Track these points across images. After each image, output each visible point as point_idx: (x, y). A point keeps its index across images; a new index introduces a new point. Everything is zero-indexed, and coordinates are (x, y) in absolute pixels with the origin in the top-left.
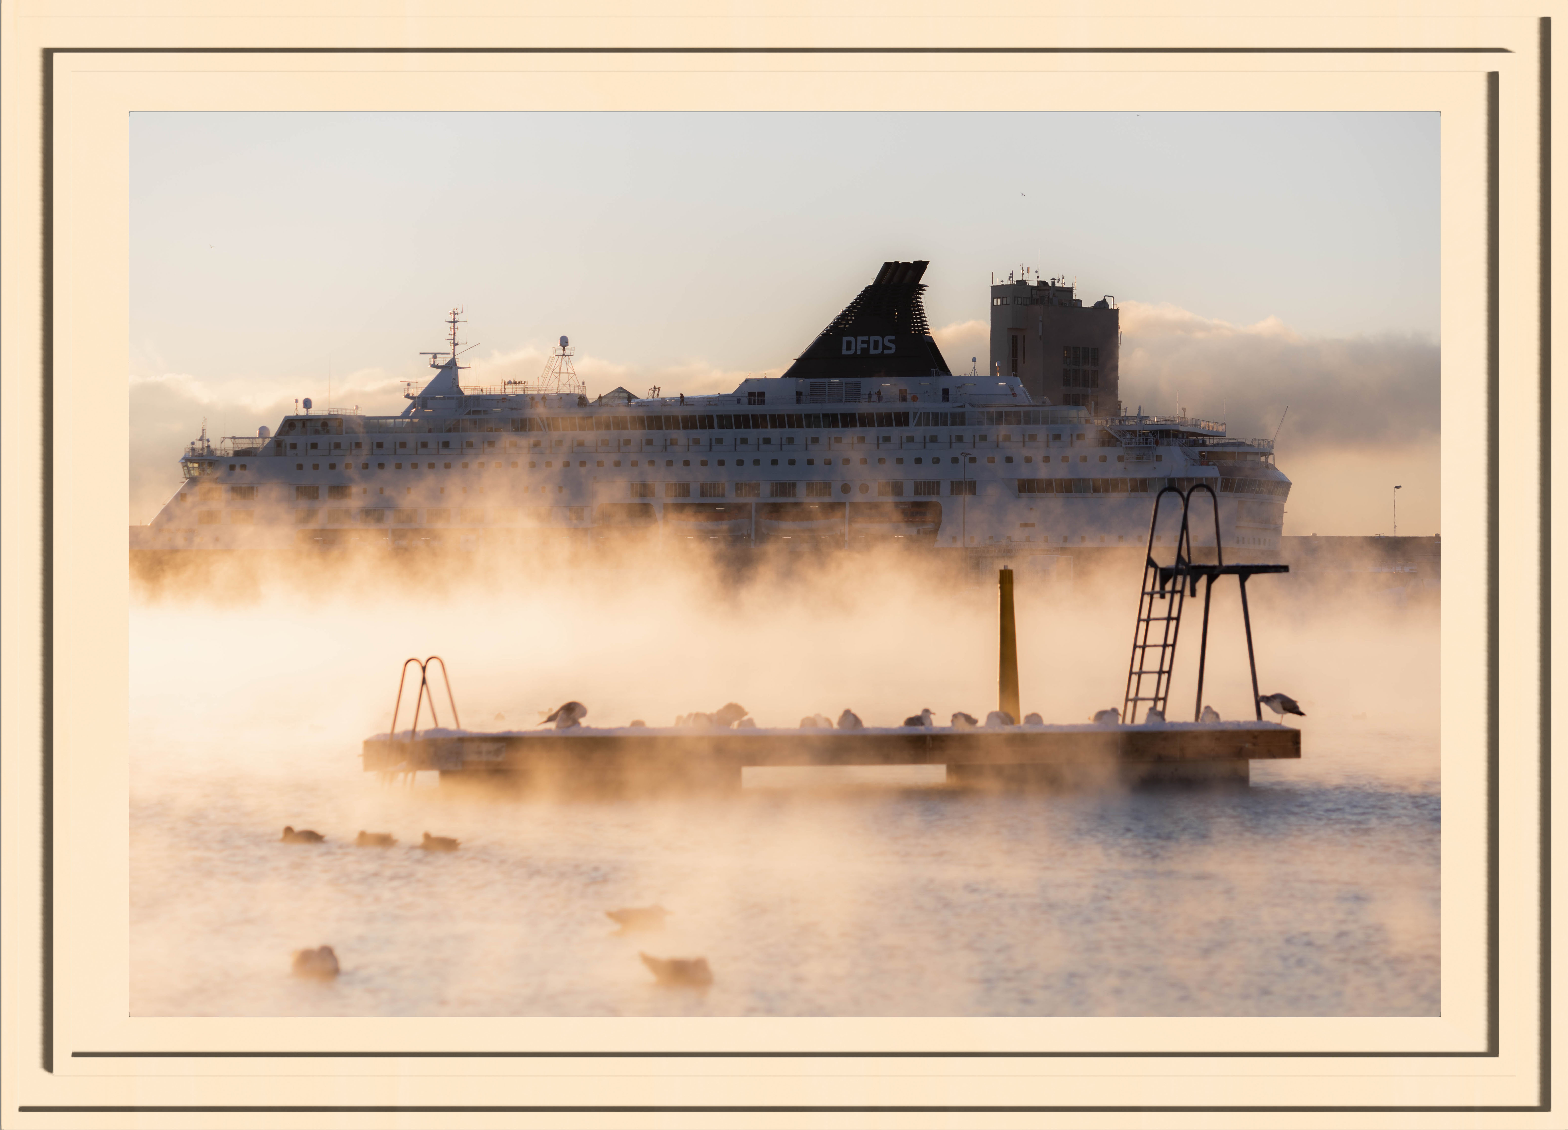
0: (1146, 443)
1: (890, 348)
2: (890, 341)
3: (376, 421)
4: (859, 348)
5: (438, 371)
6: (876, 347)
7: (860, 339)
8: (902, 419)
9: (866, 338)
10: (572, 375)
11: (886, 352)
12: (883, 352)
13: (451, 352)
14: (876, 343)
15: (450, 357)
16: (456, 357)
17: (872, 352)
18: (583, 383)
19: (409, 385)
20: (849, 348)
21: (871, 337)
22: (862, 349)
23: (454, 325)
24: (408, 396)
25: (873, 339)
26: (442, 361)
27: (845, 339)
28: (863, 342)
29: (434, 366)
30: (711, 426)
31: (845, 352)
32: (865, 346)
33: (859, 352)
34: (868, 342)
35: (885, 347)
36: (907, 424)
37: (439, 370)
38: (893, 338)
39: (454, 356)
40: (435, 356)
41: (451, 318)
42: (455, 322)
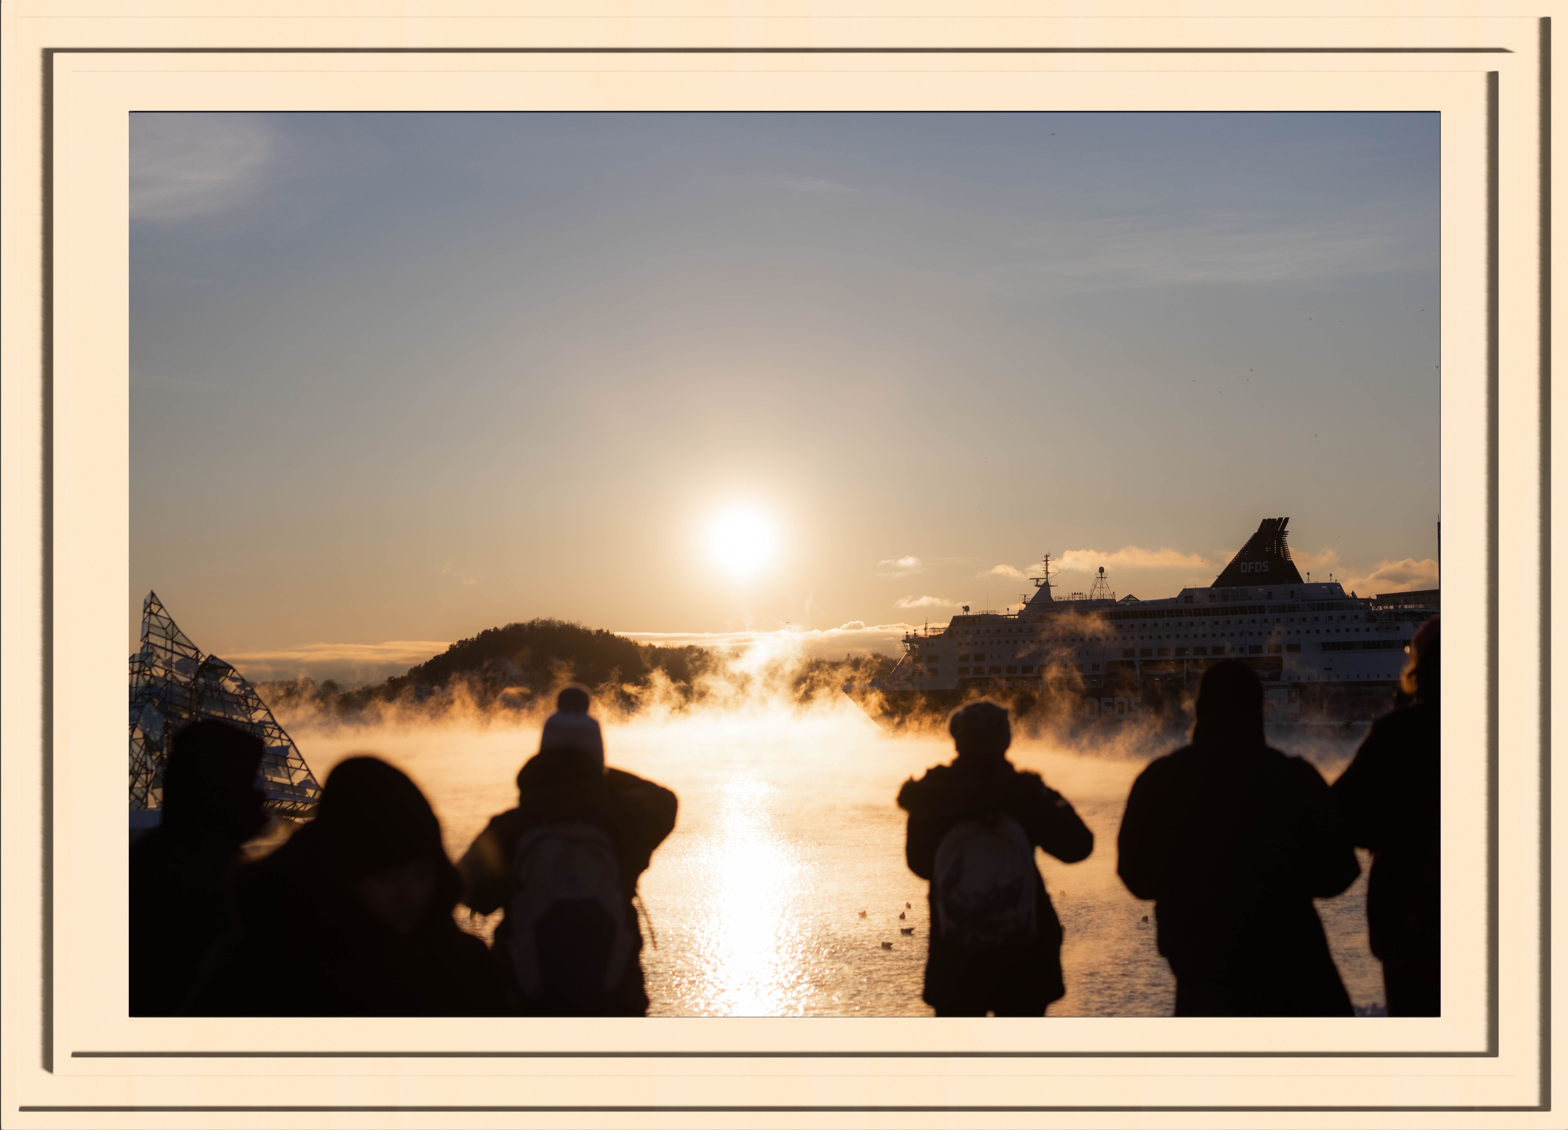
0: (1390, 620)
1: (1266, 568)
2: (1266, 564)
3: (1013, 617)
4: (1249, 568)
5: (1038, 589)
6: (1258, 568)
7: (1250, 563)
8: (1261, 609)
9: (1253, 563)
10: (1106, 589)
11: (1264, 570)
12: (1262, 571)
13: (1045, 577)
14: (1258, 565)
15: (1045, 580)
16: (1048, 580)
17: (1256, 571)
18: (1114, 593)
19: (1025, 596)
20: (1244, 569)
21: (1256, 562)
22: (1251, 569)
23: (1047, 563)
24: (1024, 603)
25: (1257, 563)
26: (1041, 582)
27: (1242, 564)
28: (1252, 565)
29: (1037, 586)
30: (1164, 616)
31: (1242, 571)
32: (1253, 567)
33: (1249, 571)
34: (1254, 565)
35: (1263, 568)
36: (1264, 612)
37: (1040, 588)
38: (1267, 562)
39: (1047, 579)
40: (1038, 580)
41: (1045, 559)
42: (1047, 561)
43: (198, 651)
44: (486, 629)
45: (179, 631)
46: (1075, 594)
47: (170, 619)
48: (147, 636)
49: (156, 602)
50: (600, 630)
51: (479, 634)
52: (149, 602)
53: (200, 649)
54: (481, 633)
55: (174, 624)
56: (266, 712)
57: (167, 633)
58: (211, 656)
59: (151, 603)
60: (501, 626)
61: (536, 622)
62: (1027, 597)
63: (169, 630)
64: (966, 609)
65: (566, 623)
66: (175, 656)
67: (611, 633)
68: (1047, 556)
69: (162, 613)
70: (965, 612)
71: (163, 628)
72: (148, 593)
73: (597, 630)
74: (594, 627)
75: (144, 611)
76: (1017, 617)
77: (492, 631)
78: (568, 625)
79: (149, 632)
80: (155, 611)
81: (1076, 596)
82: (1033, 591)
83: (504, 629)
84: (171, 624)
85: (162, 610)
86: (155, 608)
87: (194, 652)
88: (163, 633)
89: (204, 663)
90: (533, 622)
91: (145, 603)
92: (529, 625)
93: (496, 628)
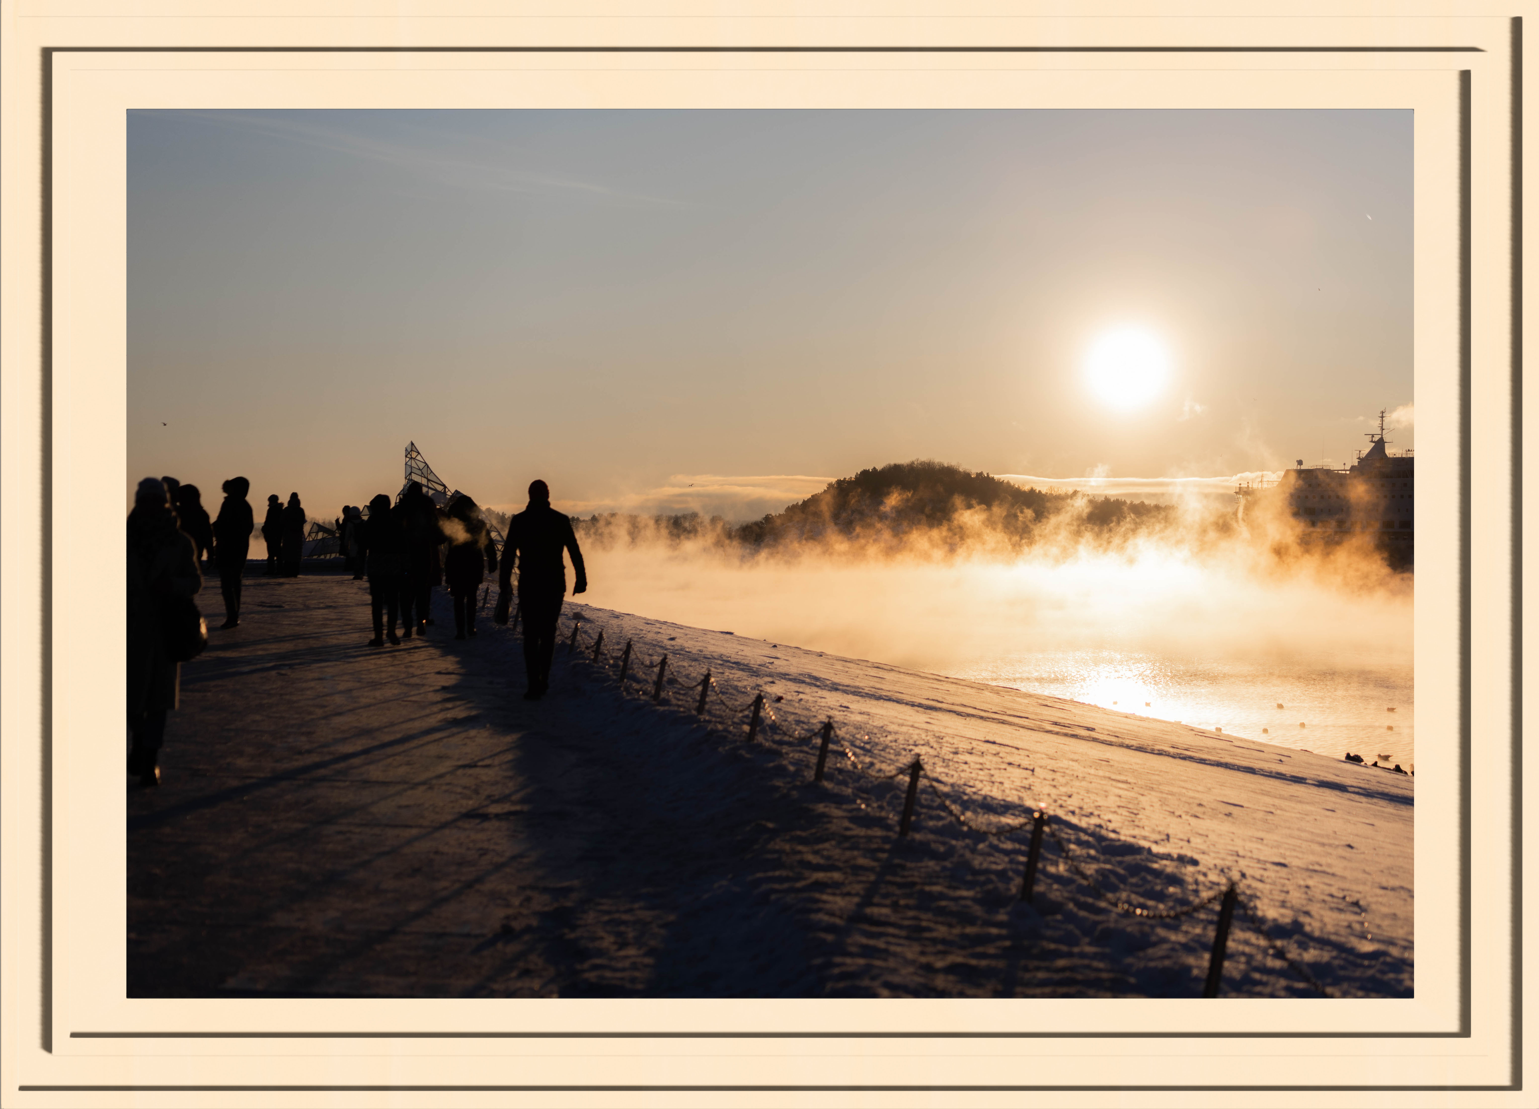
5: (1373, 445)
13: (1381, 433)
15: (1380, 436)
19: (1360, 452)
23: (1382, 419)
24: (1358, 459)
26: (1376, 438)
29: (1372, 441)
39: (1382, 436)
40: (1373, 436)
41: (1381, 415)
42: (1382, 417)
43: (445, 487)
44: (865, 469)
45: (432, 472)
46: (1409, 450)
47: (425, 463)
48: (410, 474)
49: (414, 449)
50: (980, 473)
51: (857, 473)
52: (409, 450)
53: (446, 485)
54: (859, 473)
55: (428, 467)
56: (497, 533)
57: (422, 473)
58: (456, 491)
59: (412, 450)
60: (879, 467)
61: (916, 463)
62: (1362, 452)
63: (425, 471)
64: (1300, 462)
65: (946, 465)
66: (430, 491)
67: (991, 475)
68: (1382, 413)
69: (419, 458)
70: (1299, 466)
71: (420, 469)
72: (409, 442)
73: (977, 473)
74: (974, 471)
75: (406, 456)
76: (1348, 472)
77: (871, 471)
78: (948, 467)
79: (411, 472)
80: (414, 456)
81: (1409, 452)
82: (1366, 448)
83: (882, 469)
84: (426, 466)
85: (419, 455)
86: (414, 455)
87: (443, 487)
88: (419, 472)
89: (451, 496)
90: (913, 463)
91: (406, 450)
92: (908, 465)
93: (874, 468)
